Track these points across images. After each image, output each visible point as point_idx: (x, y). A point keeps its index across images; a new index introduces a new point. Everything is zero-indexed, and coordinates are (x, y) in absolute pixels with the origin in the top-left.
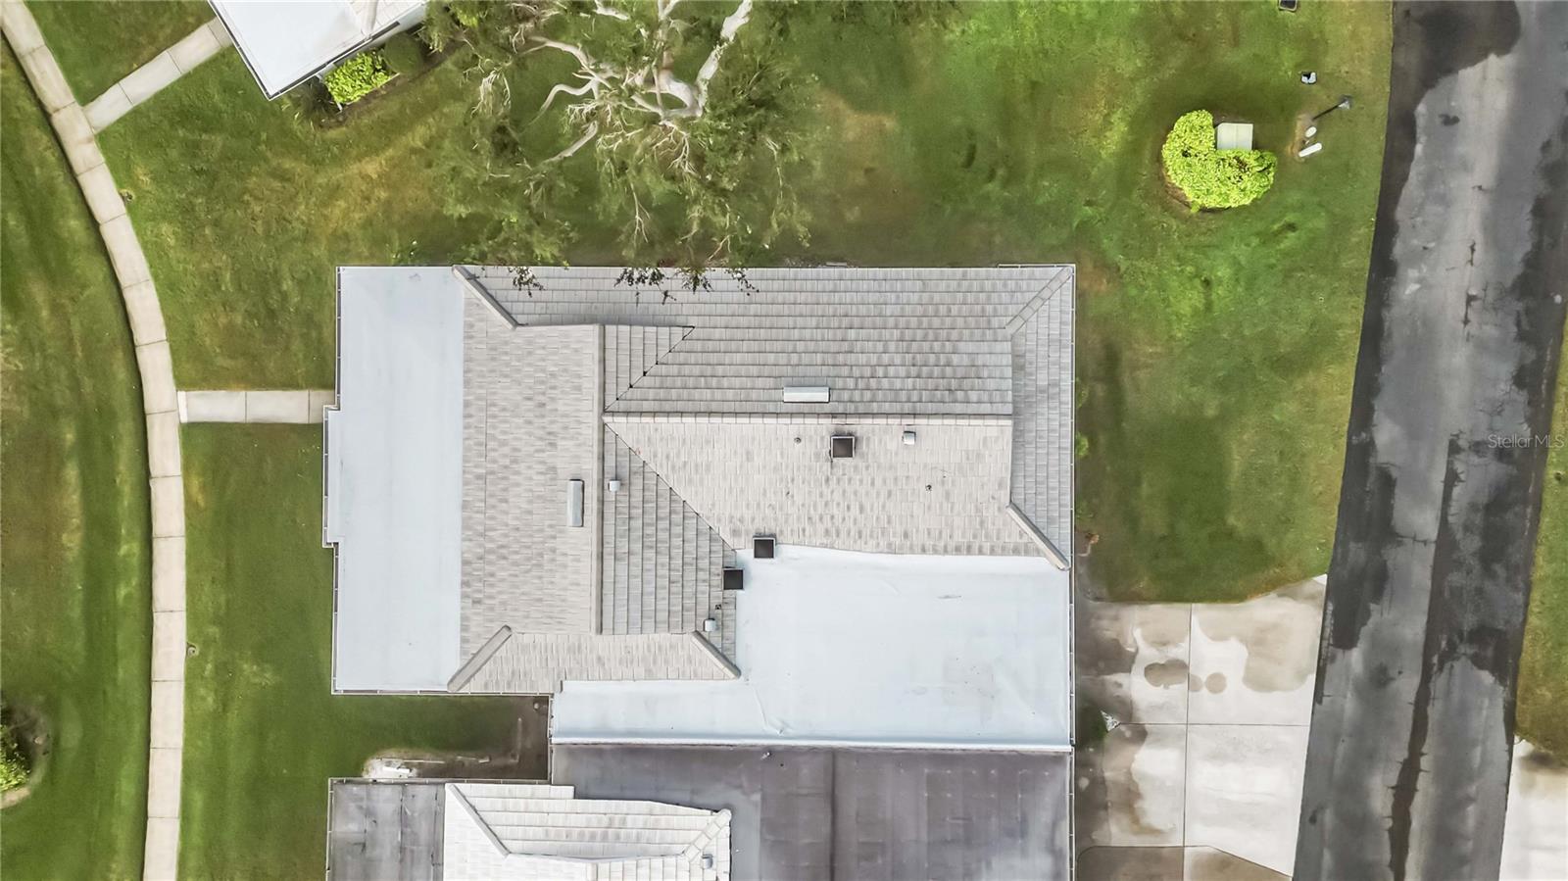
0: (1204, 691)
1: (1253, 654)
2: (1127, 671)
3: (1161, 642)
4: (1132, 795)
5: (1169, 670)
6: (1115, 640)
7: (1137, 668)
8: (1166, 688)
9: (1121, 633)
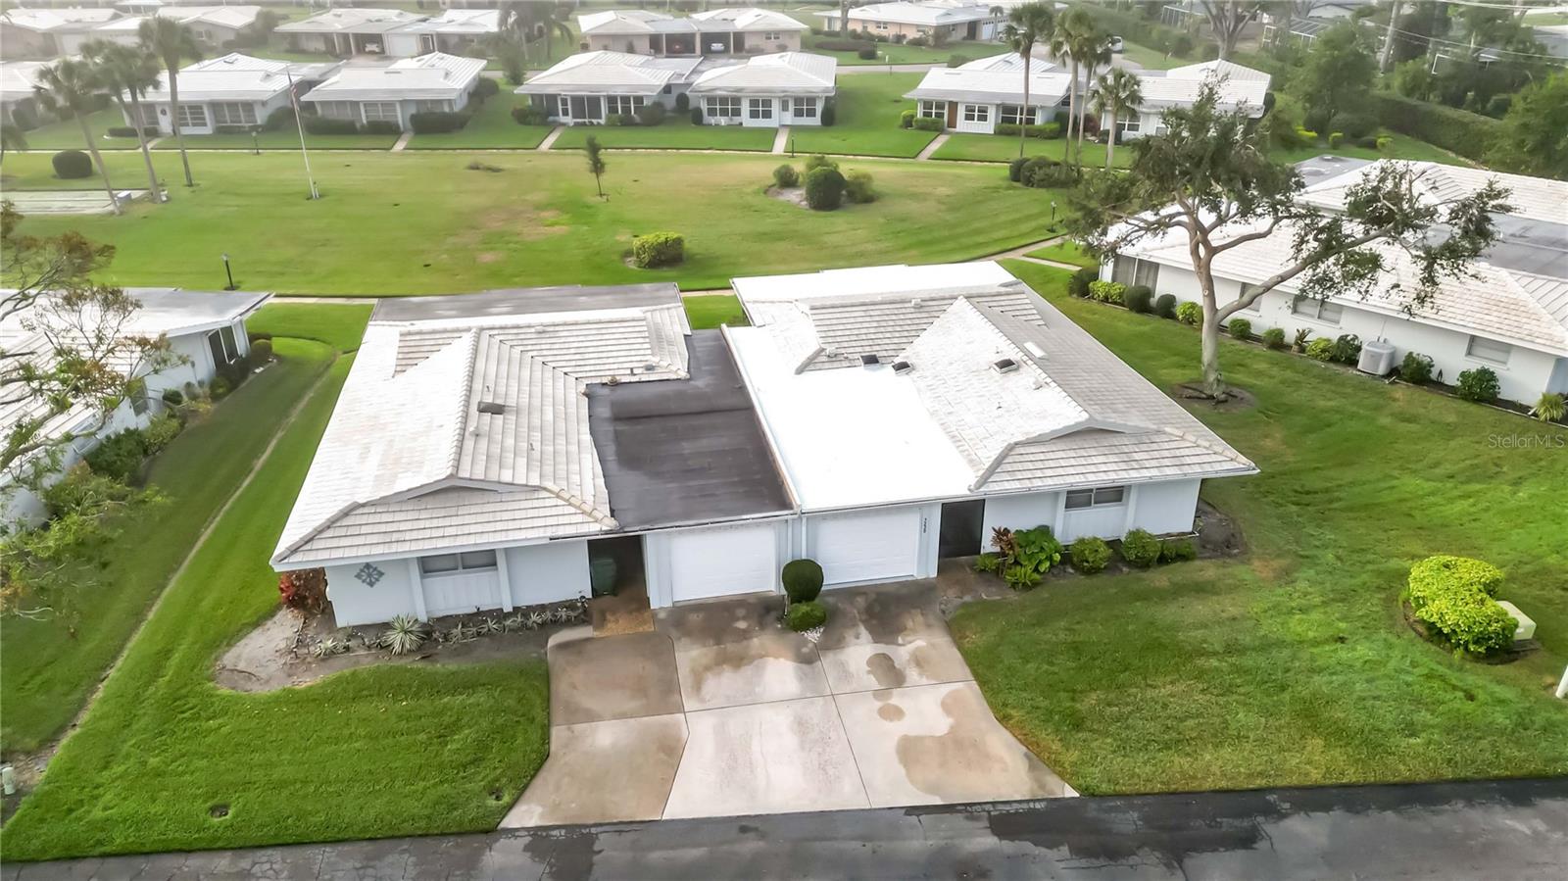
0: (878, 704)
1: (941, 741)
2: (876, 642)
3: (919, 661)
4: (738, 661)
5: (891, 674)
6: (906, 629)
7: (882, 648)
8: (869, 672)
9: (914, 631)
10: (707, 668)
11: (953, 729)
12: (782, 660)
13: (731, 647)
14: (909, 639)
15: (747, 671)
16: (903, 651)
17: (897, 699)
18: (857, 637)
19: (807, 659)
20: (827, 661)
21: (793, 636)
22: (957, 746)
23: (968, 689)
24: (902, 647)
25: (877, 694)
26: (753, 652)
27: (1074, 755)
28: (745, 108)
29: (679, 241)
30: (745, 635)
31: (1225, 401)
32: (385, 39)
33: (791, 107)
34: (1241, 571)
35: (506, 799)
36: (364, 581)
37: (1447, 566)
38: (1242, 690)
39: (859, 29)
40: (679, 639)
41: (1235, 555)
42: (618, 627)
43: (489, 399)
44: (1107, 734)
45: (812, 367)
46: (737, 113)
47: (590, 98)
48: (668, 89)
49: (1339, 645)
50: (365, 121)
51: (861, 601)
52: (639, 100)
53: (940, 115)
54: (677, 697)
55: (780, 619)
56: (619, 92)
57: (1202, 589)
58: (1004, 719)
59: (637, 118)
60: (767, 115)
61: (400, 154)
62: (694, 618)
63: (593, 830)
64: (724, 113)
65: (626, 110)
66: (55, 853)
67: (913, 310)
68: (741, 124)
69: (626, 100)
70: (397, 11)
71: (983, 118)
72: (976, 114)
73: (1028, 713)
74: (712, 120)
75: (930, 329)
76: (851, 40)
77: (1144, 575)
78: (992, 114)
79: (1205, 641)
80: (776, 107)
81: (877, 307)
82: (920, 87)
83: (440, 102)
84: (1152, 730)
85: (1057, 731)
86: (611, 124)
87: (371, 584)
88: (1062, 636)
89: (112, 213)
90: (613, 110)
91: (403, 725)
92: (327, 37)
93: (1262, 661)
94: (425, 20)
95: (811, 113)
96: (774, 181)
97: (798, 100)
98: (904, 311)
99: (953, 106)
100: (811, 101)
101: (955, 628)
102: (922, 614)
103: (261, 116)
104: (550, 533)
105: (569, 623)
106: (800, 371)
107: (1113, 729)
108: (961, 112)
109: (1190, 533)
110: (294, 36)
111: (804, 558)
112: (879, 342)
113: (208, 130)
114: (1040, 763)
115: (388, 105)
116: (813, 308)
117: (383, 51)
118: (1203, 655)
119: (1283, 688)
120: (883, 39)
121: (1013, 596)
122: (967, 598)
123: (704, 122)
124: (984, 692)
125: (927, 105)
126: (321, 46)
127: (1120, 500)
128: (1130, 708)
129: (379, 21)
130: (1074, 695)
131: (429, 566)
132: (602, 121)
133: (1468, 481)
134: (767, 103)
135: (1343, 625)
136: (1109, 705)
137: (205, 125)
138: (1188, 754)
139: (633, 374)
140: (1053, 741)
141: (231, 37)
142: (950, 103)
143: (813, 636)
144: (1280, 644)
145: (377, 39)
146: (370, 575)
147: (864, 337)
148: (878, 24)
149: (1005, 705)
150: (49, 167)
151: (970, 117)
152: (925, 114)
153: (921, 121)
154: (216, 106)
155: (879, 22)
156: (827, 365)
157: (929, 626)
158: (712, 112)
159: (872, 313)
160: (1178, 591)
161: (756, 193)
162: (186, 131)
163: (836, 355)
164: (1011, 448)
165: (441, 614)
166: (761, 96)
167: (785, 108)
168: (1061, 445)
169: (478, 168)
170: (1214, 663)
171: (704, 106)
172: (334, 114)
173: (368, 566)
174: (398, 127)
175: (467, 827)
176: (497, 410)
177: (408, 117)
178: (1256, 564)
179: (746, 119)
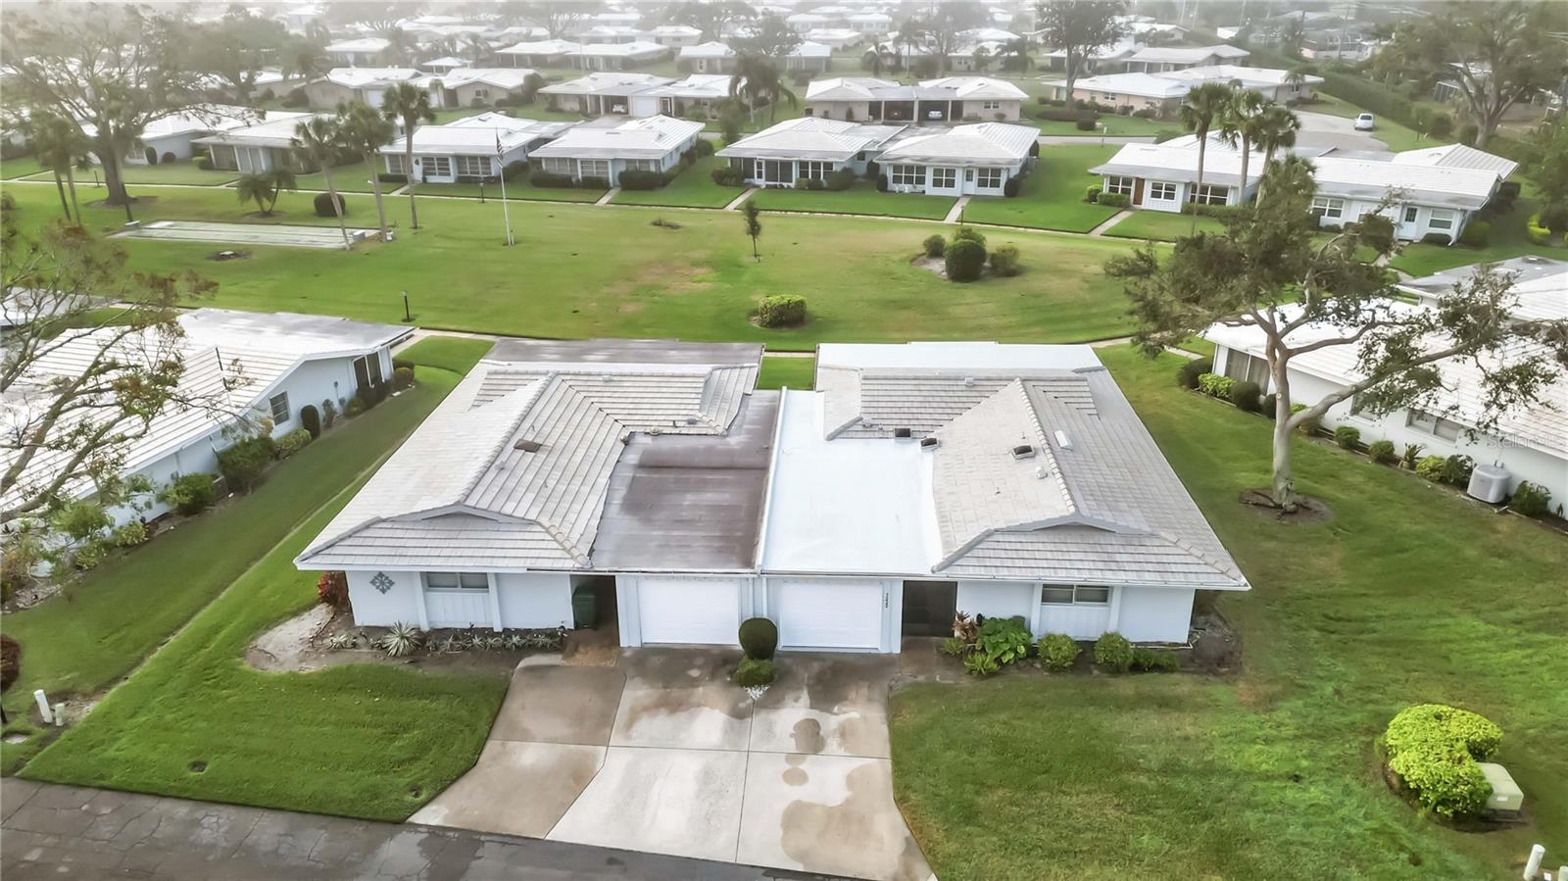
0: (788, 767)
1: (830, 812)
2: (812, 707)
3: (844, 733)
4: (674, 706)
5: (812, 739)
6: (846, 699)
7: (815, 714)
8: (792, 735)
9: (854, 702)
10: (646, 709)
11: (848, 802)
12: (717, 711)
13: (676, 693)
14: (844, 709)
15: (681, 716)
16: (831, 722)
17: (809, 765)
18: (796, 700)
19: (739, 714)
20: (757, 721)
21: (737, 690)
22: (846, 819)
23: (879, 768)
24: (834, 717)
25: (791, 757)
26: (694, 700)
27: (952, 847)
28: (929, 176)
29: (801, 303)
30: (694, 683)
31: (1294, 512)
32: (630, 101)
33: (976, 177)
34: (1220, 691)
35: (423, 797)
36: (378, 587)
37: (1438, 717)
38: (1159, 812)
39: (1087, 99)
40: (633, 678)
41: (1224, 674)
42: (586, 659)
43: (529, 438)
44: (996, 832)
45: (845, 435)
46: (921, 181)
47: (783, 163)
48: (861, 155)
49: (1290, 783)
50: (580, 177)
51: (816, 666)
52: (829, 166)
53: (1126, 192)
54: (608, 730)
55: (731, 673)
56: (810, 158)
57: (1165, 704)
58: (901, 801)
59: (825, 184)
60: (950, 184)
61: (602, 208)
62: (656, 661)
63: (483, 838)
64: (909, 180)
65: (816, 175)
66: (68, 778)
67: (964, 388)
68: (924, 192)
69: (816, 165)
70: (648, 76)
71: (1170, 196)
72: (1163, 191)
73: (926, 798)
74: (897, 188)
75: (976, 408)
76: (1075, 110)
77: (1112, 680)
78: (1179, 192)
79: (1143, 757)
80: (959, 177)
81: (929, 382)
82: (1111, 161)
83: (647, 161)
84: (1043, 837)
85: (946, 820)
86: (799, 188)
87: (384, 591)
88: (997, 728)
89: (344, 249)
90: (803, 174)
91: (368, 718)
92: (581, 99)
93: (1197, 788)
94: (669, 84)
95: (995, 184)
96: (924, 250)
97: (983, 171)
98: (955, 388)
99: (1140, 182)
100: (997, 172)
101: (893, 707)
102: (869, 687)
103: (496, 169)
104: (529, 563)
105: (544, 649)
106: (831, 438)
107: (1003, 828)
108: (1148, 189)
109: (1184, 645)
110: (554, 97)
111: (765, 616)
112: (920, 416)
113: (450, 180)
114: (918, 849)
115: (602, 163)
116: (865, 379)
117: (627, 113)
118: (1133, 770)
119: (1205, 818)
120: (1108, 110)
121: (966, 682)
122: (921, 678)
123: (889, 188)
124: (894, 771)
125: (1114, 180)
126: (576, 106)
127: (1105, 601)
128: (1030, 811)
129: (630, 84)
130: (982, 786)
131: (432, 581)
132: (792, 185)
133: (1538, 630)
134: (951, 172)
135: (1304, 763)
136: (1011, 804)
137: (449, 175)
138: (1070, 867)
139: (675, 426)
140: (938, 830)
141: (504, 96)
142: (1138, 179)
143: (756, 693)
144: (1226, 772)
145: (623, 100)
146: (382, 583)
147: (906, 410)
148: (1106, 95)
149: (907, 787)
150: (311, 206)
151: (1156, 195)
152: (1111, 189)
153: (1107, 196)
154: (460, 159)
155: (1107, 93)
156: (860, 435)
157: (870, 700)
158: (897, 180)
159: (922, 388)
160: (1139, 702)
161: (902, 261)
162: (432, 179)
163: (872, 425)
164: (989, 534)
165: (440, 626)
166: (944, 166)
167: (969, 178)
168: (1044, 537)
169: (660, 225)
170: (1143, 779)
171: (890, 174)
172: (555, 170)
173: (381, 574)
174: (608, 183)
175: (380, 816)
176: (532, 447)
177: (617, 174)
178: (1241, 685)
179: (929, 188)
